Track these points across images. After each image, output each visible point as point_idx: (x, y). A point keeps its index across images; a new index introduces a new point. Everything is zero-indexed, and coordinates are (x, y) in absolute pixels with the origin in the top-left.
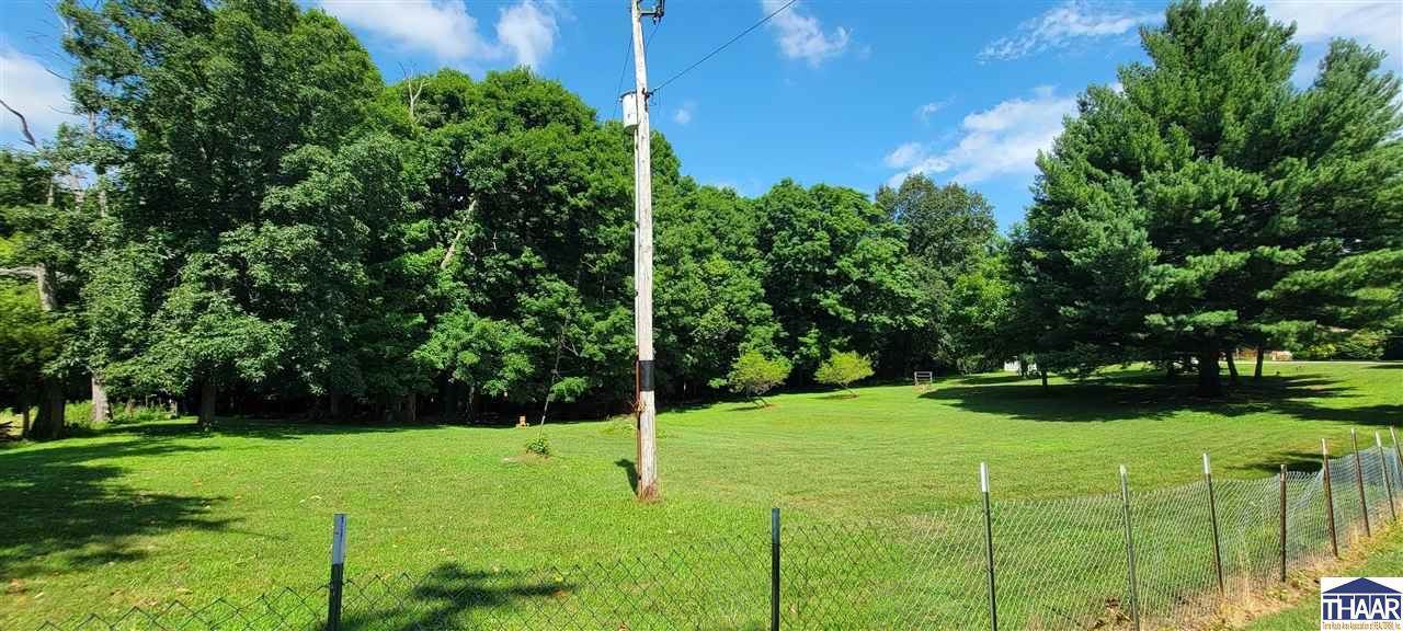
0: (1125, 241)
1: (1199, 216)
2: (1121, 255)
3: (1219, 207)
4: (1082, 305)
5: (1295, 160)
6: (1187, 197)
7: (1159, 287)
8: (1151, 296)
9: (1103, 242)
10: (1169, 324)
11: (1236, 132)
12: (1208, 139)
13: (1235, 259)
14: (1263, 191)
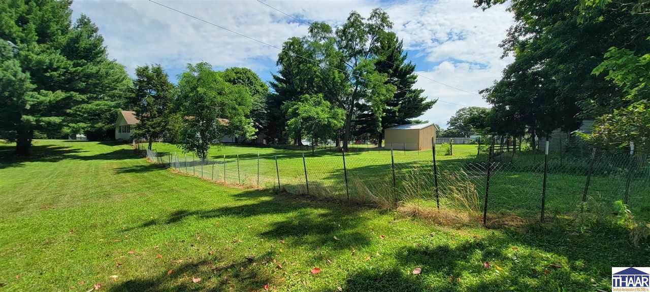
0: (16, 76)
1: (49, 73)
2: (13, 82)
3: (57, 71)
6: (45, 63)
7: (31, 102)
8: (28, 107)
10: (34, 121)
13: (63, 95)
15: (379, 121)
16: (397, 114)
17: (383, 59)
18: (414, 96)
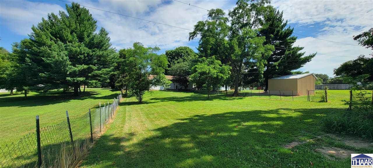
0: (63, 59)
1: (79, 56)
2: (61, 62)
3: (83, 55)
4: (47, 73)
5: (97, 49)
6: (77, 51)
7: (70, 71)
8: (68, 73)
9: (57, 58)
10: (72, 80)
11: (87, 40)
12: (81, 39)
13: (86, 67)
14: (91, 54)
15: (261, 73)
16: (277, 68)
17: (265, 28)
18: (293, 52)
